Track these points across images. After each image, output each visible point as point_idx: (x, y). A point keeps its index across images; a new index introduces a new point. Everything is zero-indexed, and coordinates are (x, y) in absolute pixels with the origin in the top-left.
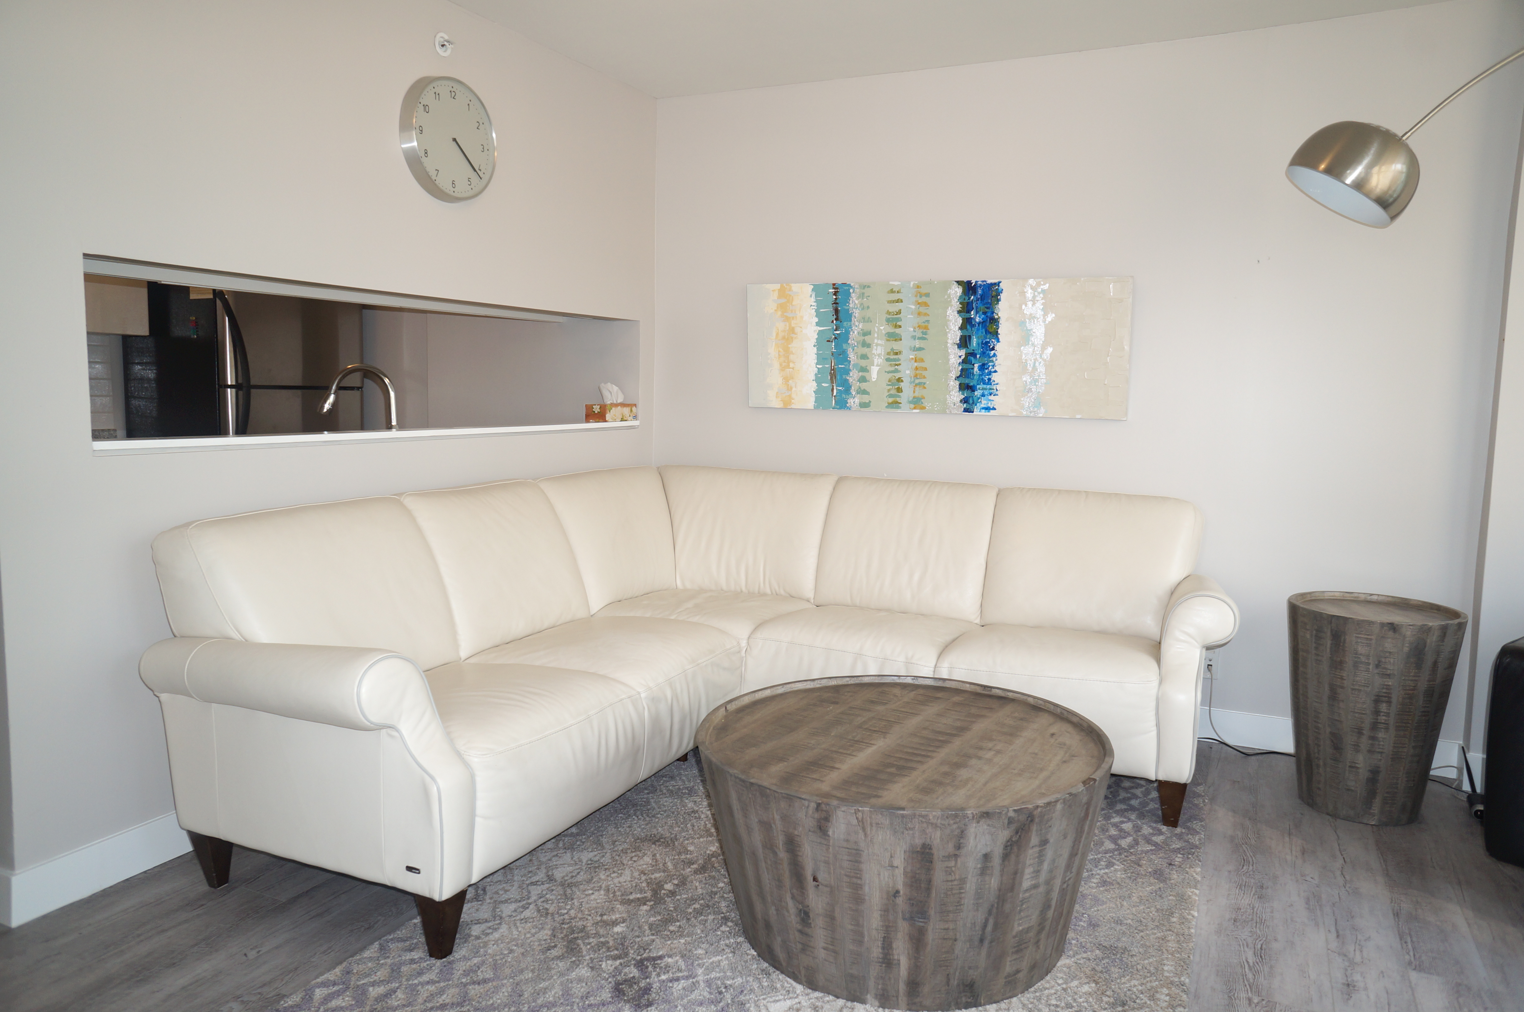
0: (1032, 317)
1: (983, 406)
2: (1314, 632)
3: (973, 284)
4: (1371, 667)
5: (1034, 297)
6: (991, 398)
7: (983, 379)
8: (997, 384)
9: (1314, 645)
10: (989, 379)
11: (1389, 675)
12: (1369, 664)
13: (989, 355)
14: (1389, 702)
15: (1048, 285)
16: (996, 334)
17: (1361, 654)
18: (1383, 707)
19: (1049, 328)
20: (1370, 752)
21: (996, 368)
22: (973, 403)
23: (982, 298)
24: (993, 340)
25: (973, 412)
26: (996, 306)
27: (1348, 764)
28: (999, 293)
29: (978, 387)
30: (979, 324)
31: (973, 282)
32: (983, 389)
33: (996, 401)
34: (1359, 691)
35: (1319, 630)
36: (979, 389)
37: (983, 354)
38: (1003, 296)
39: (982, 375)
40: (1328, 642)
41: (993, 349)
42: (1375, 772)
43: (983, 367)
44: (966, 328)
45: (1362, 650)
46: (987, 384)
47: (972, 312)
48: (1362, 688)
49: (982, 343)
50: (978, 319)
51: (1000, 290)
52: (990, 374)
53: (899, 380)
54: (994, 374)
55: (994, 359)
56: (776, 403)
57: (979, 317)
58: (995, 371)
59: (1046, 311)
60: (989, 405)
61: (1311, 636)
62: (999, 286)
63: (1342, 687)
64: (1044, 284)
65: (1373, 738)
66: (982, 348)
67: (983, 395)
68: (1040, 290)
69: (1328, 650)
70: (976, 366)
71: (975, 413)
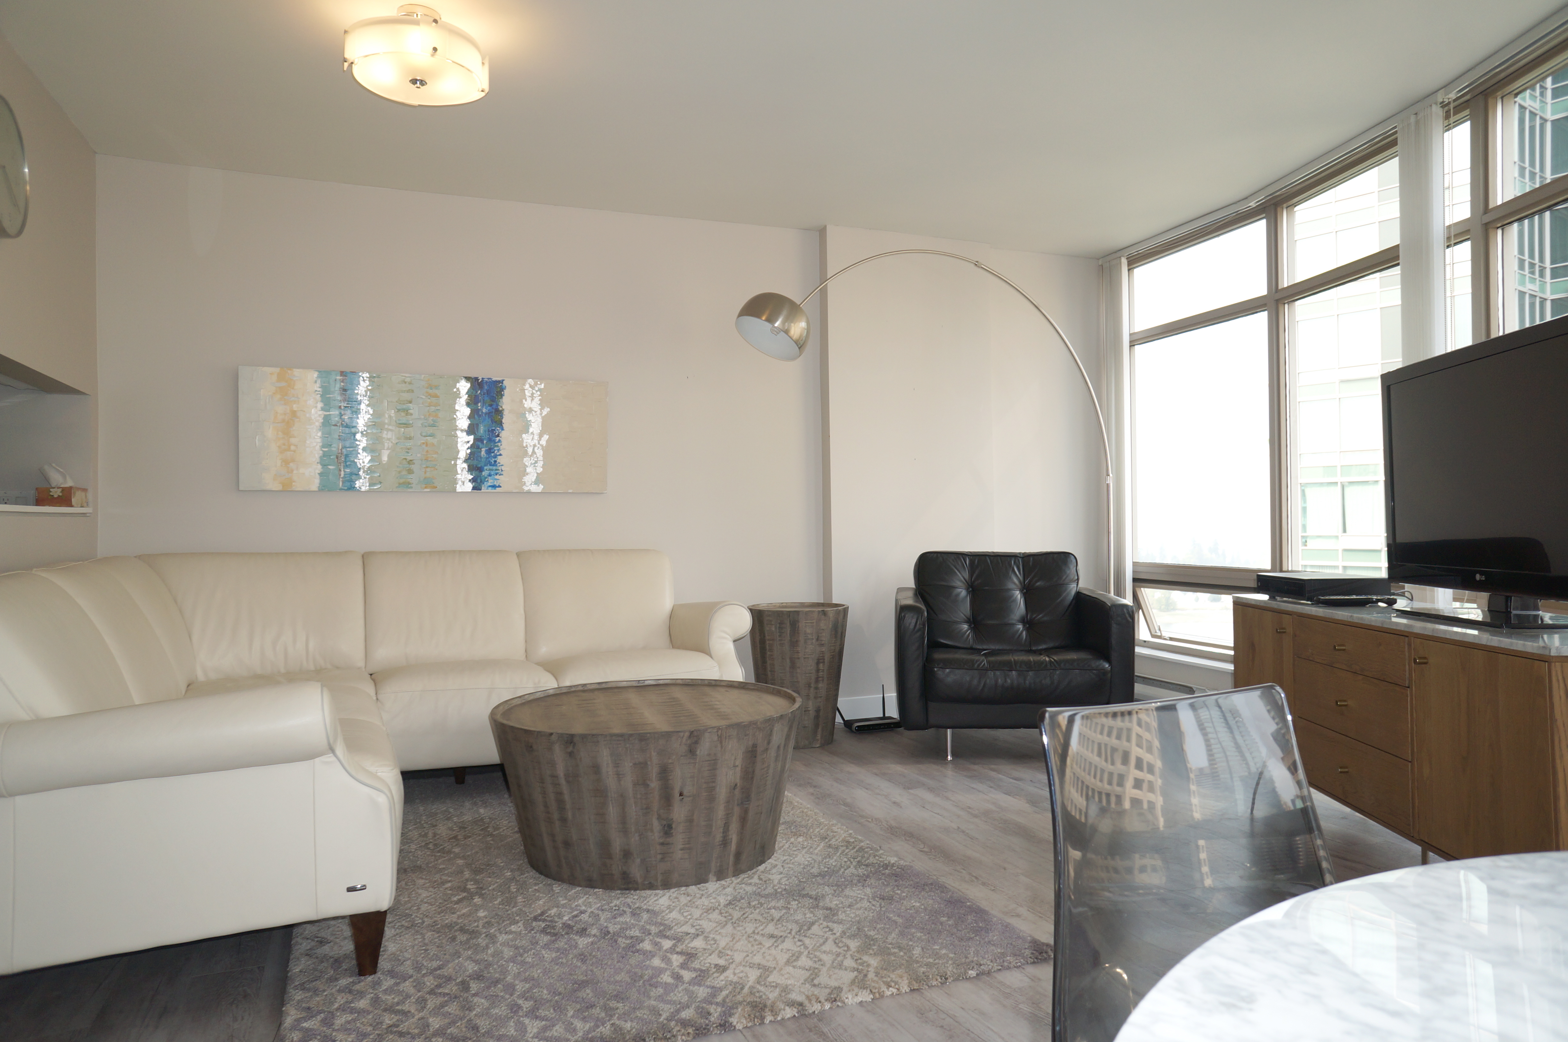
0: (531, 410)
1: (489, 484)
2: (778, 625)
3: (480, 381)
4: (814, 641)
5: (533, 394)
6: (497, 477)
7: (489, 461)
8: (502, 465)
9: (778, 634)
10: (495, 461)
11: (823, 644)
12: (813, 639)
13: (494, 441)
14: (824, 662)
15: (543, 385)
16: (500, 424)
17: (808, 634)
18: (821, 665)
19: (545, 421)
20: (815, 698)
21: (501, 452)
22: (481, 482)
23: (488, 392)
24: (498, 429)
25: (481, 490)
26: (501, 400)
27: (804, 709)
28: (502, 389)
29: (485, 468)
30: (486, 414)
31: (480, 378)
32: (490, 470)
33: (502, 480)
34: (808, 658)
35: (781, 623)
36: (486, 470)
37: (490, 440)
38: (506, 392)
39: (489, 458)
40: (788, 630)
41: (498, 436)
42: (818, 711)
43: (489, 451)
44: (474, 418)
45: (809, 631)
46: (493, 466)
47: (479, 404)
48: (809, 656)
49: (489, 431)
50: (484, 410)
51: (503, 387)
52: (496, 457)
53: (410, 462)
54: (499, 457)
55: (499, 444)
56: (276, 486)
57: (486, 409)
58: (500, 455)
59: (542, 405)
60: (495, 483)
61: (776, 628)
62: (502, 383)
63: (799, 658)
64: (541, 384)
65: (816, 688)
66: (489, 435)
67: (490, 475)
68: (537, 389)
69: (788, 635)
70: (483, 450)
71: (482, 491)
